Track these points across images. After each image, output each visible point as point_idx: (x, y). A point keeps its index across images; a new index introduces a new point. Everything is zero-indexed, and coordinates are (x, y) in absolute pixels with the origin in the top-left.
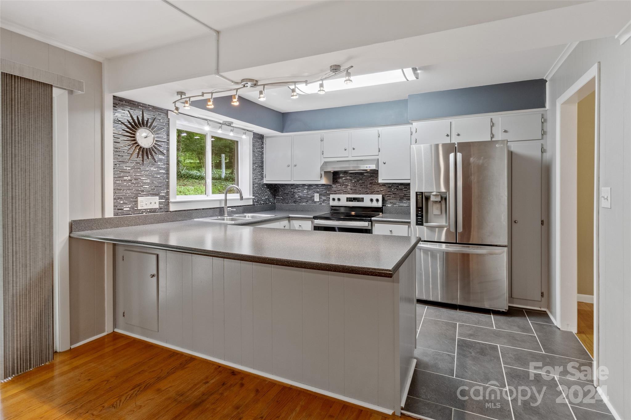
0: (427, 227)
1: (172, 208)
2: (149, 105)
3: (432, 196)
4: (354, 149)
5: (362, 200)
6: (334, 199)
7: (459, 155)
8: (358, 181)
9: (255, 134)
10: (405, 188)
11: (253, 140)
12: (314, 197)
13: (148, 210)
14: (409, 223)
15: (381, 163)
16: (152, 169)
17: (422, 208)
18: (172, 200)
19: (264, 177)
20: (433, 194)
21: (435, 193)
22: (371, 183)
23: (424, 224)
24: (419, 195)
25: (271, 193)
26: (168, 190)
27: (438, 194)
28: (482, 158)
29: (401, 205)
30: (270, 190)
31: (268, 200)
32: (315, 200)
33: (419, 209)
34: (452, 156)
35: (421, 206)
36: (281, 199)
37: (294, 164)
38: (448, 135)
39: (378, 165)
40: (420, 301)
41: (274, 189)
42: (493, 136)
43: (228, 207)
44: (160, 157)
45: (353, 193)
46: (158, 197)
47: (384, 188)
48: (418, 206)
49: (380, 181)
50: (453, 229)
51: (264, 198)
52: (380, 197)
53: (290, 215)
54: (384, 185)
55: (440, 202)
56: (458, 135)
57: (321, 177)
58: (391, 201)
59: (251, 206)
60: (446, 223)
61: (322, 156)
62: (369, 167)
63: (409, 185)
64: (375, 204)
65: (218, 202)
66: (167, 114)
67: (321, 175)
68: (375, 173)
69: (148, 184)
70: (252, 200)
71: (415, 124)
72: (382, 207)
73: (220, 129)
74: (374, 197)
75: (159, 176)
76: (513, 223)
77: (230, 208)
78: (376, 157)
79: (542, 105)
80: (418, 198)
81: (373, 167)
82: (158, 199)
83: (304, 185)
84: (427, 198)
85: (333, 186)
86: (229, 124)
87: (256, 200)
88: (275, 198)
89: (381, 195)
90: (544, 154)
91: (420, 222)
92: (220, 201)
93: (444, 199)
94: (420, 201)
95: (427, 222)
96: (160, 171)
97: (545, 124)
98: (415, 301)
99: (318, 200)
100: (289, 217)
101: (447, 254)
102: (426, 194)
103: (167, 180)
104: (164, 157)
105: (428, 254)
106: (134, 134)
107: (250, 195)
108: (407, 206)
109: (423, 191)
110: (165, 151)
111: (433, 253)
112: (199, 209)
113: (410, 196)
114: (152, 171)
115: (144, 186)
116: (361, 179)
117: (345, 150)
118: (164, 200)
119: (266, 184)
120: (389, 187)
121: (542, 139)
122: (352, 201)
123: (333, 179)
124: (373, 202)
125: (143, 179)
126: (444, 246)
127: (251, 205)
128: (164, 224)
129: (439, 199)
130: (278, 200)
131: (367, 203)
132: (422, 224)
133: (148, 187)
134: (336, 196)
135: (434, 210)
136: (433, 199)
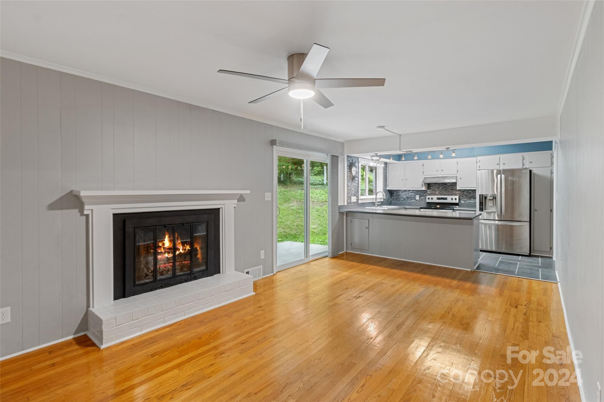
0: (486, 212)
1: (360, 202)
4: (442, 170)
5: (446, 199)
6: (429, 199)
7: (503, 176)
8: (443, 188)
10: (473, 192)
12: (416, 197)
13: (354, 203)
14: (476, 210)
15: (458, 179)
18: (359, 198)
19: (387, 186)
20: (489, 195)
21: (490, 195)
22: (451, 189)
24: (481, 196)
25: (390, 195)
26: (358, 194)
27: (491, 195)
28: (515, 177)
29: (470, 201)
32: (417, 199)
33: (481, 204)
34: (499, 176)
35: (482, 201)
36: (395, 198)
37: (406, 179)
38: (498, 164)
39: (457, 180)
40: (481, 251)
41: (391, 193)
42: (523, 165)
43: (377, 202)
45: (440, 195)
46: (356, 197)
47: (460, 192)
48: (481, 202)
49: (458, 188)
50: (499, 213)
51: (387, 198)
52: (457, 197)
53: (406, 207)
54: (459, 190)
55: (493, 199)
56: (504, 164)
57: (422, 186)
58: (464, 199)
60: (496, 210)
61: (423, 174)
62: (452, 181)
63: (475, 190)
64: (454, 201)
65: (372, 199)
66: (358, 159)
67: (422, 185)
68: (455, 184)
69: (354, 191)
71: (479, 158)
72: (458, 203)
74: (454, 197)
75: (356, 188)
76: (535, 211)
78: (456, 175)
79: (551, 149)
80: (481, 198)
81: (454, 181)
83: (409, 190)
84: (486, 198)
85: (428, 191)
87: (385, 199)
88: (391, 198)
89: (458, 196)
90: (552, 174)
91: (481, 209)
92: (373, 199)
93: (494, 198)
94: (481, 199)
95: (485, 210)
96: (357, 185)
97: (552, 159)
98: (479, 251)
99: (418, 199)
100: (406, 208)
101: (498, 226)
102: (485, 195)
103: (358, 189)
105: (486, 226)
106: (351, 170)
107: (382, 196)
108: (474, 202)
109: (484, 194)
110: (358, 176)
111: (490, 226)
113: (476, 197)
114: (355, 185)
116: (445, 187)
117: (437, 171)
119: (388, 190)
120: (463, 192)
121: (551, 166)
122: (440, 199)
123: (428, 187)
124: (453, 200)
125: (353, 189)
126: (497, 222)
129: (492, 198)
130: (393, 199)
131: (449, 200)
132: (483, 211)
134: (430, 197)
135: (489, 204)
136: (488, 198)
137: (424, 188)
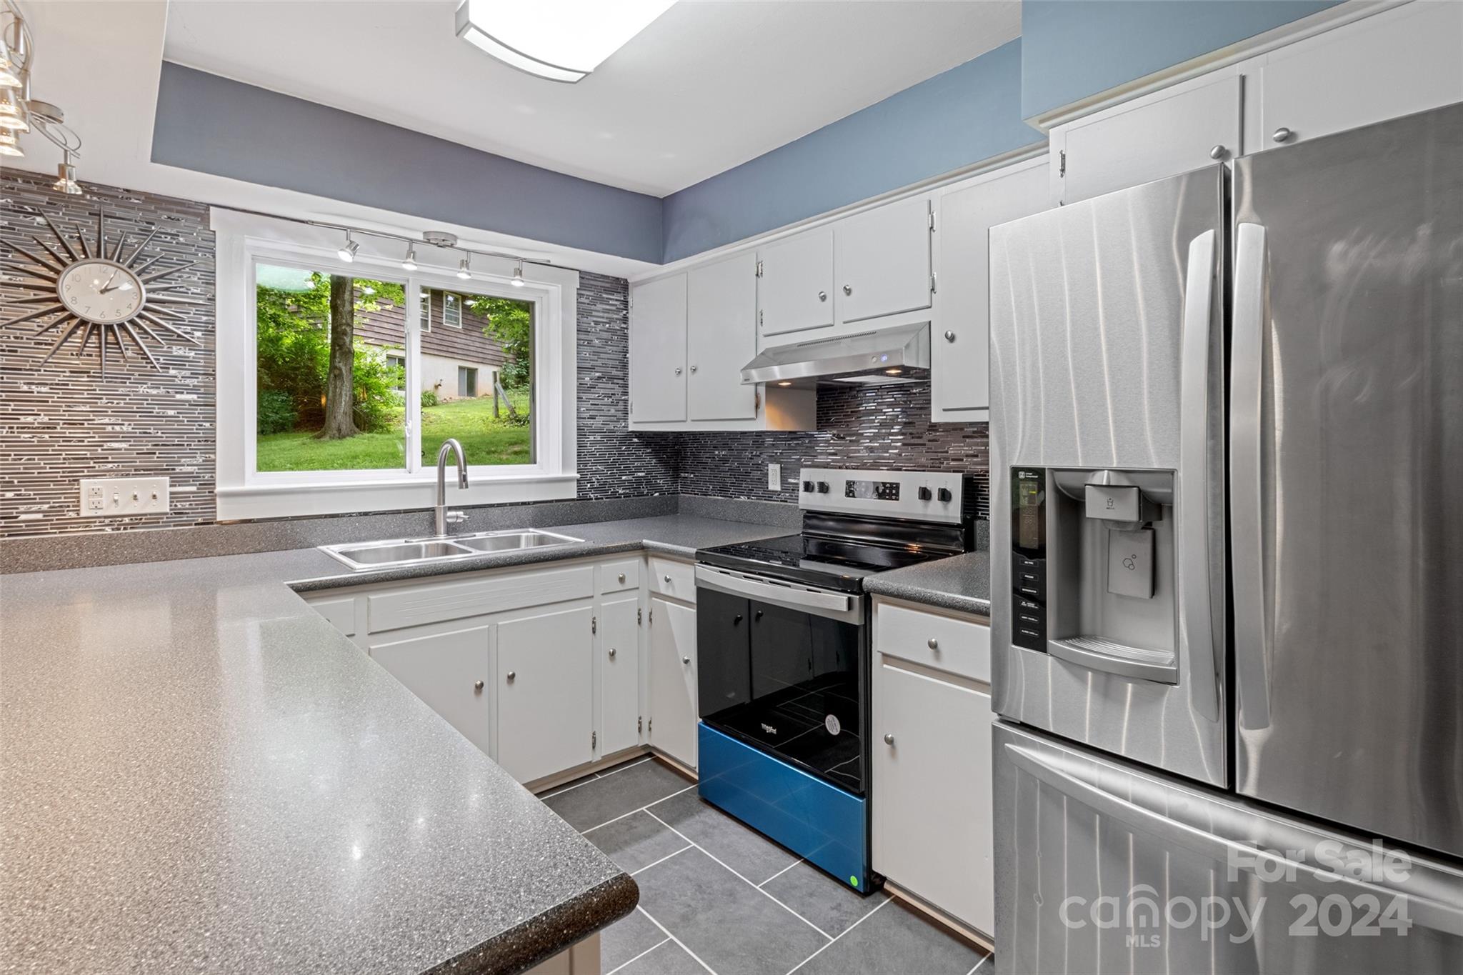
1: (224, 512)
2: (128, 191)
3: (1089, 492)
4: (848, 291)
6: (808, 487)
7: (1249, 233)
9: (584, 275)
11: (579, 295)
12: (768, 476)
13: (127, 520)
16: (142, 390)
17: (1040, 552)
18: (224, 486)
19: (629, 412)
20: (1098, 479)
21: (1111, 478)
23: (1051, 642)
24: (1029, 484)
25: (660, 461)
26: (212, 456)
27: (1128, 480)
30: (656, 453)
31: (649, 482)
32: (771, 488)
35: (1034, 541)
37: (692, 365)
41: (672, 448)
43: (450, 508)
44: (175, 354)
46: (166, 479)
48: (1023, 544)
49: (936, 415)
51: (630, 477)
52: (952, 482)
53: (645, 542)
55: (1147, 525)
57: (757, 406)
59: (572, 503)
61: (760, 329)
64: (936, 512)
66: (205, 219)
67: (758, 397)
69: (125, 437)
70: (575, 484)
73: (410, 260)
74: (935, 481)
75: (171, 413)
77: (460, 513)
78: (921, 317)
80: (1023, 501)
82: (168, 484)
83: (744, 435)
84: (1070, 505)
85: (819, 436)
86: (445, 242)
87: (596, 485)
88: (676, 477)
89: (954, 475)
91: (1029, 632)
94: (1032, 518)
95: (1074, 631)
96: (178, 397)
99: (777, 487)
100: (643, 549)
102: (1061, 481)
103: (207, 425)
104: (192, 354)
106: (55, 282)
107: (565, 466)
110: (198, 334)
112: (342, 515)
114: (146, 396)
115: (106, 446)
117: (824, 300)
118: (194, 489)
119: (640, 435)
123: (819, 409)
124: (933, 504)
125: (106, 420)
127: (573, 500)
128: (195, 562)
129: (1130, 510)
130: (689, 483)
131: (911, 506)
132: (1040, 645)
133: (124, 445)
134: (814, 476)
135: (1113, 571)
136: (1095, 507)
137: (767, 422)
